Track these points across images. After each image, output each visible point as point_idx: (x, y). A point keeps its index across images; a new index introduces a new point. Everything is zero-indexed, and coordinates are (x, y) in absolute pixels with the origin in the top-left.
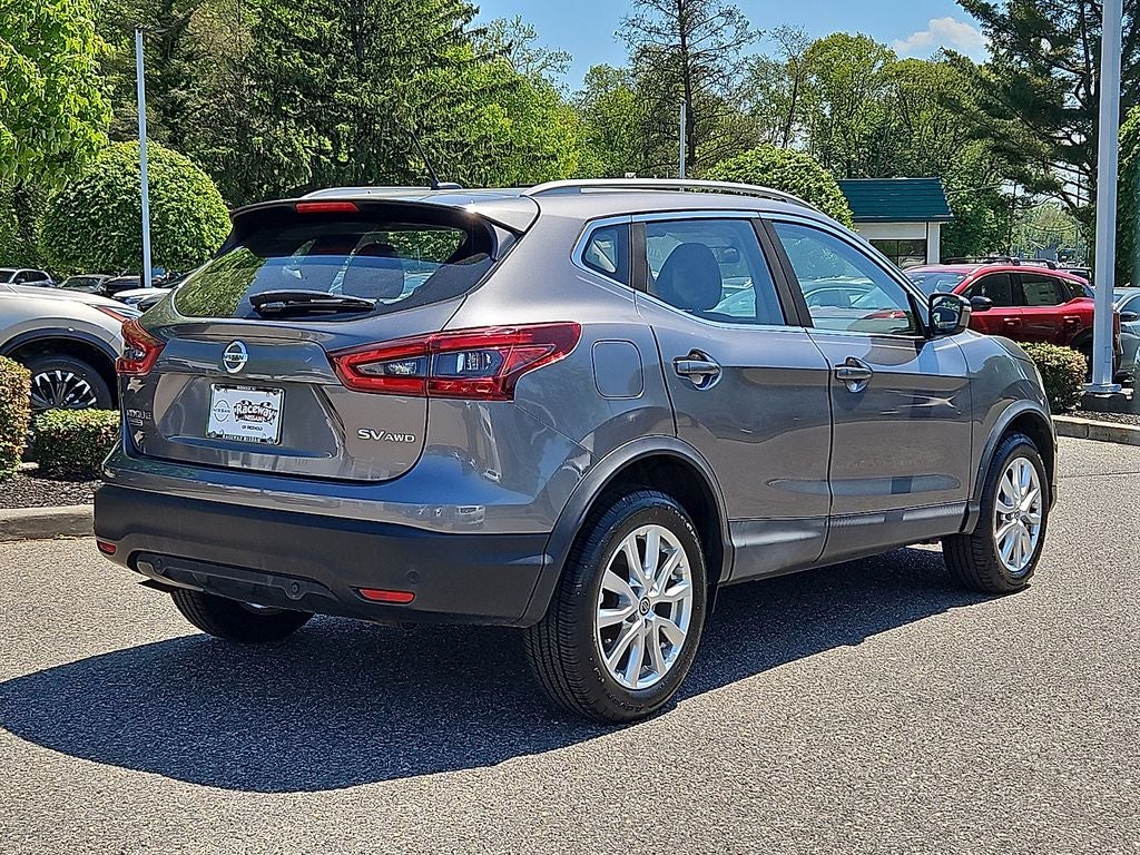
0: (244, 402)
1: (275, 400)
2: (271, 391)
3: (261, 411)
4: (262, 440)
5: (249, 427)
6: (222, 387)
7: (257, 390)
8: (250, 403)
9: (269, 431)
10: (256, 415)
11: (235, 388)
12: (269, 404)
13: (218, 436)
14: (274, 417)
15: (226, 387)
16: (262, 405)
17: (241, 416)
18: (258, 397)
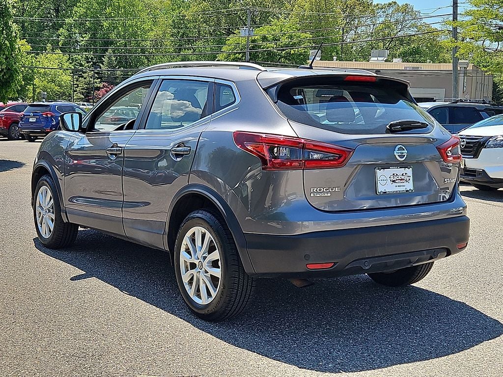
0: (394, 174)
1: (409, 171)
2: (407, 167)
3: (403, 177)
4: (407, 191)
5: (398, 186)
6: (382, 169)
7: (400, 168)
8: (397, 175)
9: (409, 186)
10: (401, 179)
11: (389, 168)
12: (406, 174)
13: (384, 193)
14: (409, 179)
15: (384, 169)
16: (403, 175)
17: (393, 181)
18: (400, 171)
